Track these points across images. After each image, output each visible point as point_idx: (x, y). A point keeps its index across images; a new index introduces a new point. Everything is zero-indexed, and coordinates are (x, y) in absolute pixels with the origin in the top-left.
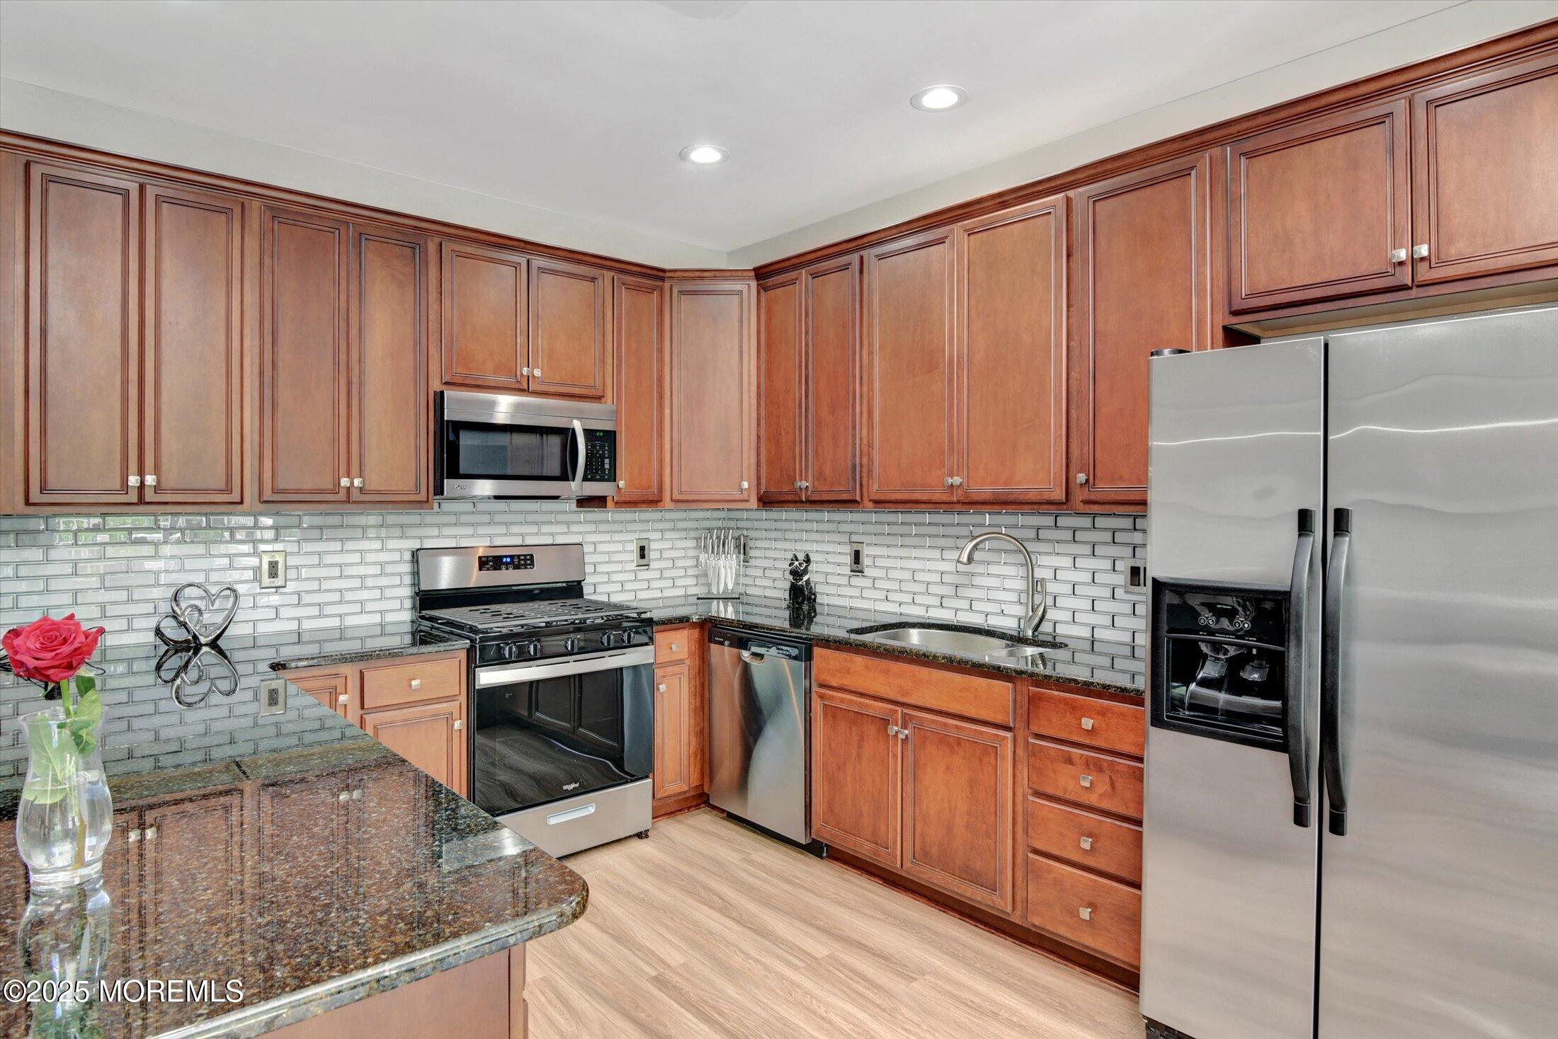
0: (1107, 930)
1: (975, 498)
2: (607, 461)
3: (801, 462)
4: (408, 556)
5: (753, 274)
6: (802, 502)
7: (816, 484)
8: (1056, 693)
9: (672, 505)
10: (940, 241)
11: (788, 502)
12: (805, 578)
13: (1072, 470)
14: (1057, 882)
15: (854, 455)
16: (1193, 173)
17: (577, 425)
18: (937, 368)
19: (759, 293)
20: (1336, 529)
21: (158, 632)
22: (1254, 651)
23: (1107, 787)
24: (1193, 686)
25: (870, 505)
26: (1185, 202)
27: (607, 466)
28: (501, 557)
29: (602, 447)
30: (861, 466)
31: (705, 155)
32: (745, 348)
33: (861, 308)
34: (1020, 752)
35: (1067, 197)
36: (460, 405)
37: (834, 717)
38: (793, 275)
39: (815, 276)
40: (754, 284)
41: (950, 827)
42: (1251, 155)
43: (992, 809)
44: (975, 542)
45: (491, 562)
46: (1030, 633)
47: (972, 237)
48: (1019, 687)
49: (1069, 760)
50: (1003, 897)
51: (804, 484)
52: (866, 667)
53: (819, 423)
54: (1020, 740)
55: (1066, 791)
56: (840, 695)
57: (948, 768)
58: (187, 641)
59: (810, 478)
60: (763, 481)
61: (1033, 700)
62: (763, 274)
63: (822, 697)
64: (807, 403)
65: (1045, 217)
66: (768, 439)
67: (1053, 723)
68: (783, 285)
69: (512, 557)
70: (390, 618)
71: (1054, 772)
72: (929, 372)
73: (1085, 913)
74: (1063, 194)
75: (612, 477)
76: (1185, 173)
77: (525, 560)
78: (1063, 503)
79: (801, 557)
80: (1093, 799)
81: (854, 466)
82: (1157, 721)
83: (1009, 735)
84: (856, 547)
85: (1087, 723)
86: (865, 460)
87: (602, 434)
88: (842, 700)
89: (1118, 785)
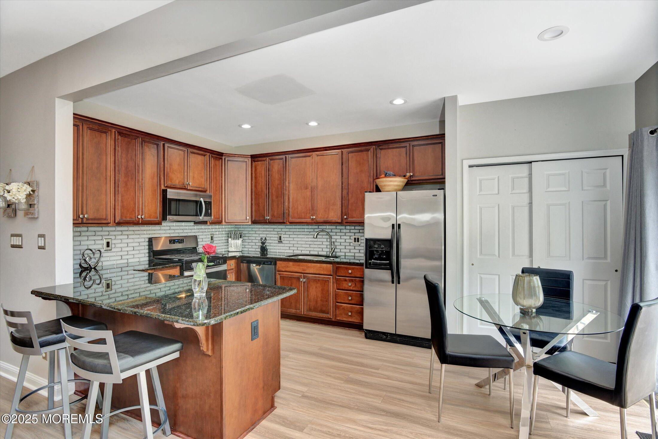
0: (355, 316)
1: (319, 222)
2: (209, 210)
3: (267, 211)
4: (147, 240)
5: (250, 156)
6: (267, 223)
7: (272, 218)
8: (343, 266)
9: (225, 224)
10: (309, 156)
11: (263, 223)
12: (265, 244)
13: (343, 215)
14: (344, 309)
15: (284, 210)
16: (370, 151)
17: (202, 199)
18: (308, 188)
19: (252, 162)
20: (398, 228)
21: (80, 265)
22: (384, 252)
23: (354, 285)
24: (373, 260)
25: (289, 223)
26: (368, 156)
27: (209, 212)
28: (175, 240)
29: (208, 206)
30: (286, 213)
31: (246, 126)
32: (248, 178)
33: (286, 170)
34: (334, 281)
35: (342, 151)
36: (171, 194)
37: (283, 279)
38: (264, 159)
39: (271, 160)
40: (250, 159)
41: (317, 302)
42: (381, 149)
43: (327, 295)
44: (317, 233)
45: (172, 241)
46: (330, 255)
47: (318, 157)
48: (334, 265)
49: (346, 280)
50: (330, 315)
51: (268, 218)
52: (293, 265)
53: (272, 201)
54: (334, 278)
55: (345, 288)
56: (285, 273)
57: (316, 287)
58: (88, 267)
59: (270, 216)
60: (254, 217)
61: (338, 268)
62: (254, 158)
63: (279, 274)
64: (269, 195)
65: (336, 155)
66: (255, 204)
67: (342, 272)
68: (261, 161)
69: (178, 240)
70: (142, 259)
71: (342, 284)
72: (306, 189)
73: (350, 314)
74: (340, 150)
75: (211, 216)
76: (368, 150)
77: (182, 241)
78: (341, 223)
79: (264, 238)
80: (351, 288)
81: (284, 213)
82: (366, 268)
83: (332, 277)
84: (280, 235)
85: (350, 271)
86: (287, 211)
87: (208, 202)
88: (286, 274)
89: (357, 284)
